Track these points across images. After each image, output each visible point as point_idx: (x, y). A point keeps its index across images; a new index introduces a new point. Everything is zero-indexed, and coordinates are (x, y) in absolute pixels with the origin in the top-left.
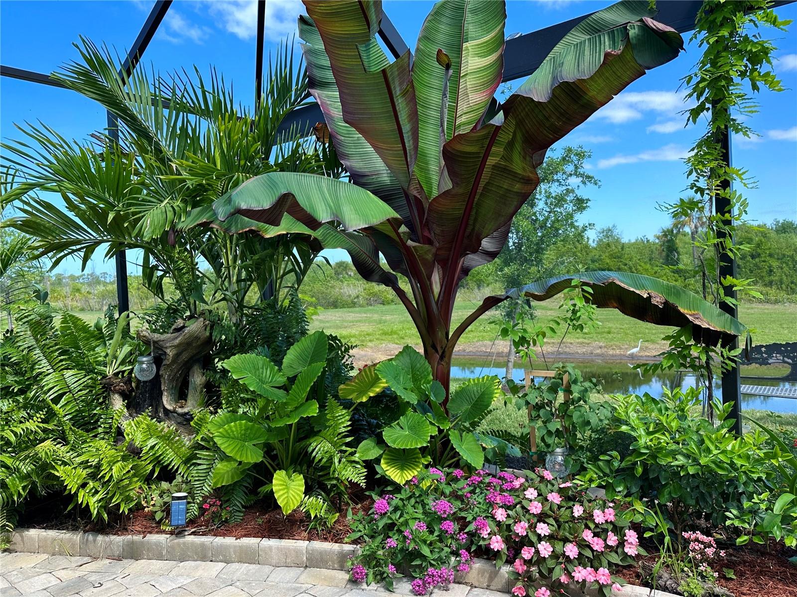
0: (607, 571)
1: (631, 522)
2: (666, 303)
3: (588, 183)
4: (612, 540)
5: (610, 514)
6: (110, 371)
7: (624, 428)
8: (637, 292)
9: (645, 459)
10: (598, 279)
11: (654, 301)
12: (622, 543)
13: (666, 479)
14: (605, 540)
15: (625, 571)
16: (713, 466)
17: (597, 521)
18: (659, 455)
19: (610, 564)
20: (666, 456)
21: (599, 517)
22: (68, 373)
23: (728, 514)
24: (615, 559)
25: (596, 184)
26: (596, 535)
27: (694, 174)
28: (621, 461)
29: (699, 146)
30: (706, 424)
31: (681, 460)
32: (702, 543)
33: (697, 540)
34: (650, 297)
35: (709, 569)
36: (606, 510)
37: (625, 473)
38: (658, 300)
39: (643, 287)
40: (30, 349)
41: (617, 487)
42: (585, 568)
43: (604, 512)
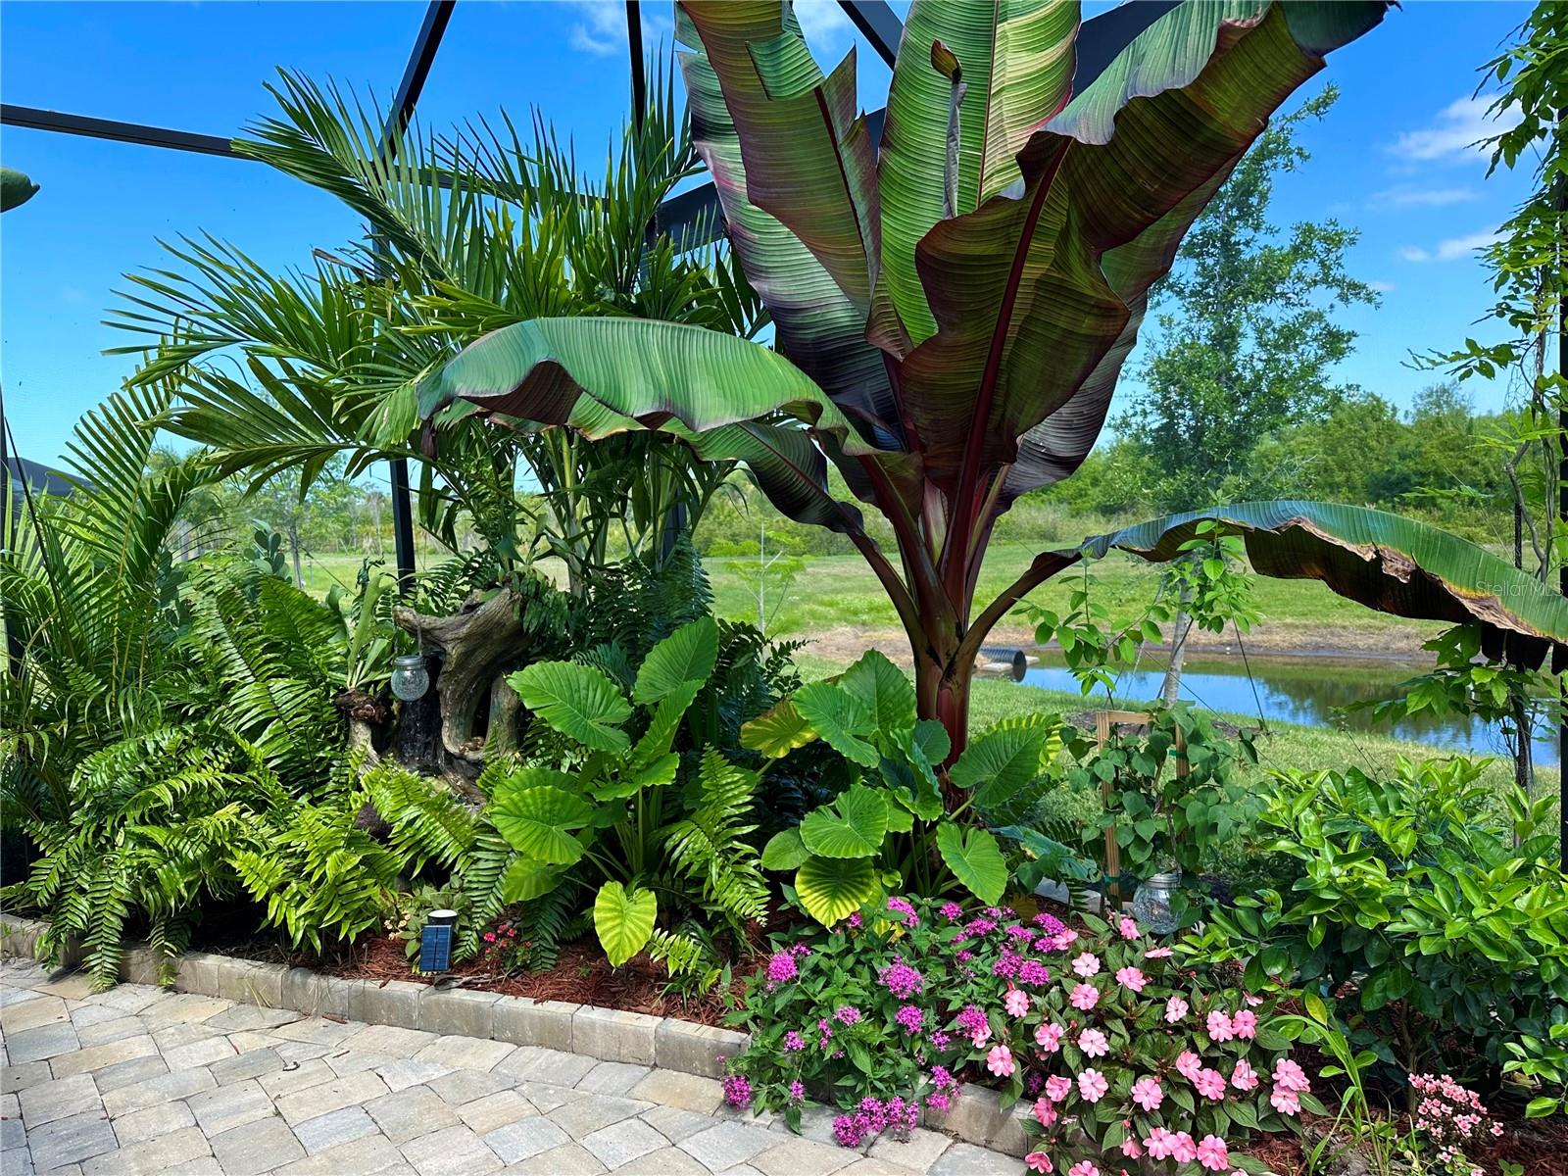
0: (1221, 1143)
1: (1296, 1043)
2: (1418, 574)
3: (1353, 300)
4: (1245, 1077)
5: (1247, 1024)
6: (351, 681)
7: (1283, 844)
8: (1351, 547)
9: (1329, 912)
10: (1270, 520)
11: (1388, 569)
12: (1266, 1086)
13: (1379, 956)
14: (1228, 1079)
15: (1275, 1142)
16: (1477, 941)
17: (1213, 1035)
18: (1363, 907)
19: (1235, 1129)
20: (1377, 909)
21: (1219, 1026)
22: (278, 684)
23: (1512, 1046)
24: (1246, 1117)
25: (1370, 300)
26: (1208, 1062)
28: (1284, 911)
30: (1488, 843)
31: (1411, 921)
32: (1449, 1102)
33: (1438, 1094)
34: (1379, 559)
35: (1461, 1160)
36: (1239, 1014)
37: (1291, 935)
38: (1399, 566)
39: (1367, 537)
40: (216, 640)
41: (1269, 965)
42: (1174, 1132)
43: (1232, 1017)
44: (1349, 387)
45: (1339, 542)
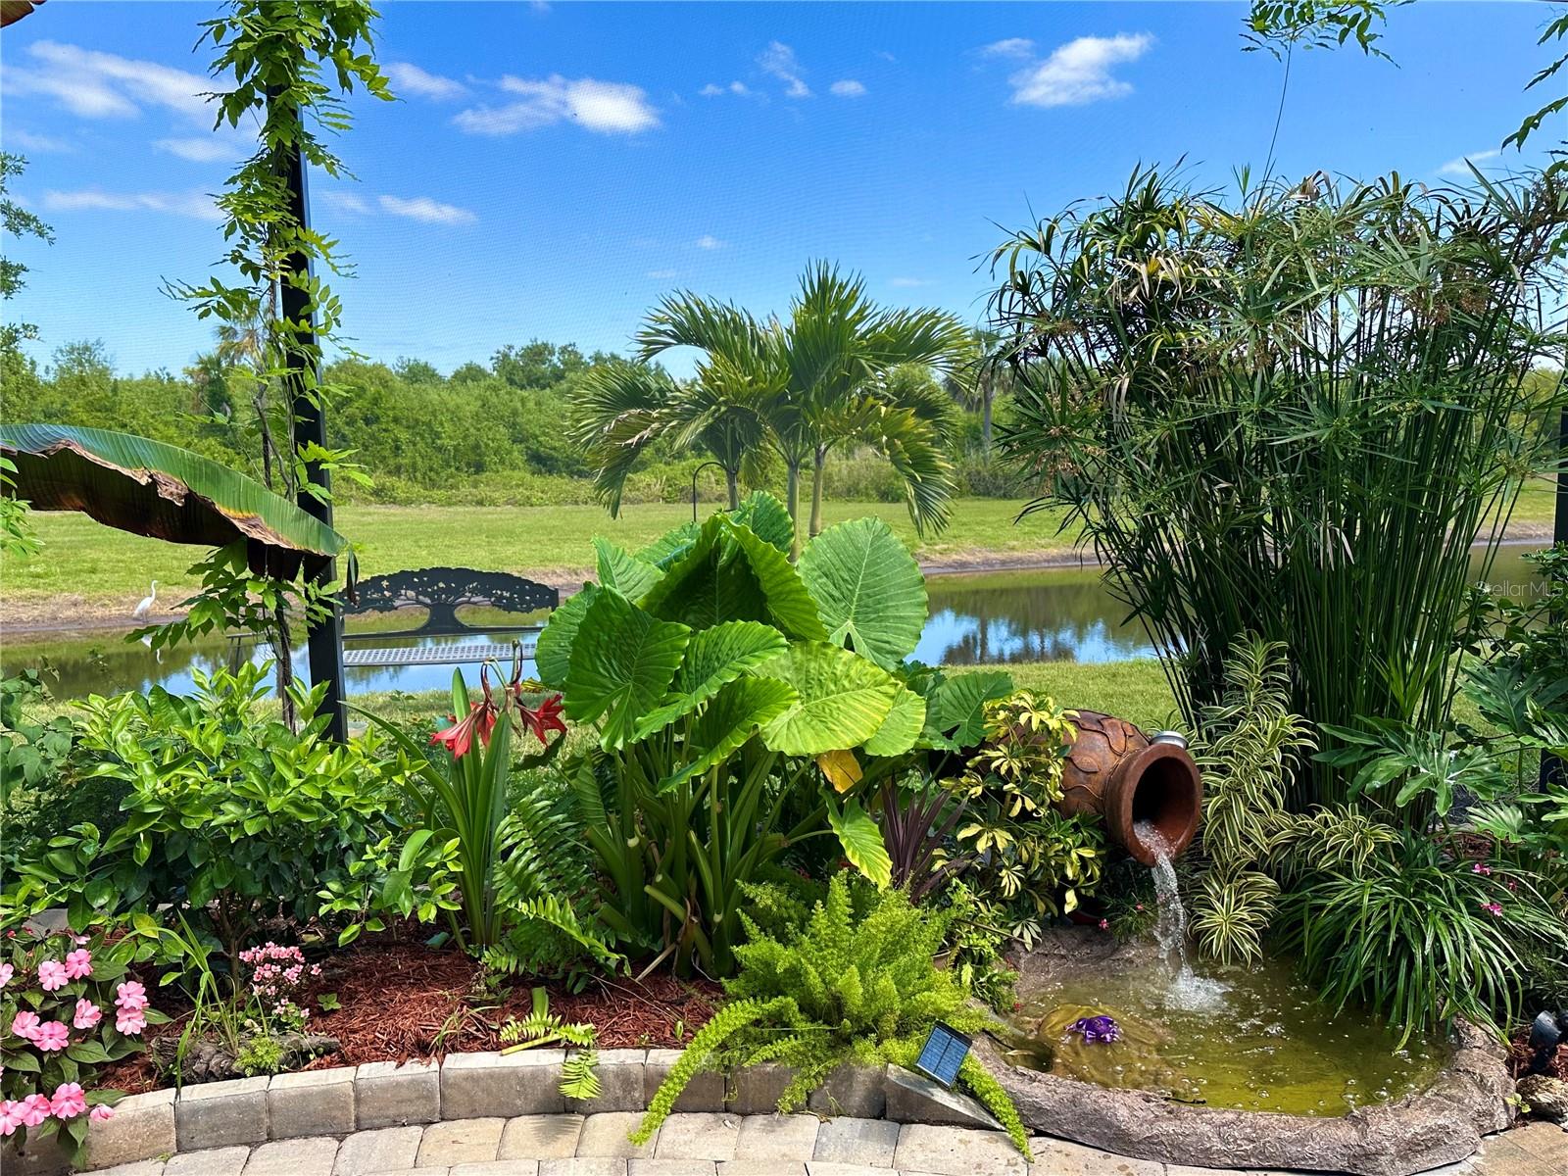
0: (75, 1087)
1: (131, 965)
2: (190, 497)
3: (23, 231)
4: (87, 1015)
5: (80, 962)
7: (104, 769)
8: (126, 472)
9: (154, 826)
10: (31, 443)
11: (163, 493)
12: (109, 1017)
13: (201, 857)
14: (70, 1022)
15: (120, 1071)
16: (292, 810)
17: (47, 987)
18: (186, 812)
19: (84, 1069)
20: (201, 810)
21: (52, 974)
23: (323, 894)
24: (96, 1053)
25: (41, 235)
26: (46, 1017)
27: (239, 232)
28: (102, 841)
29: (246, 175)
30: (280, 732)
31: (232, 812)
32: (278, 961)
33: (268, 960)
34: (154, 484)
35: (292, 1007)
36: (70, 956)
37: (112, 866)
38: (173, 489)
39: (139, 463)
41: (95, 898)
42: (21, 1100)
43: (64, 962)
44: (25, 327)
45: (113, 466)
